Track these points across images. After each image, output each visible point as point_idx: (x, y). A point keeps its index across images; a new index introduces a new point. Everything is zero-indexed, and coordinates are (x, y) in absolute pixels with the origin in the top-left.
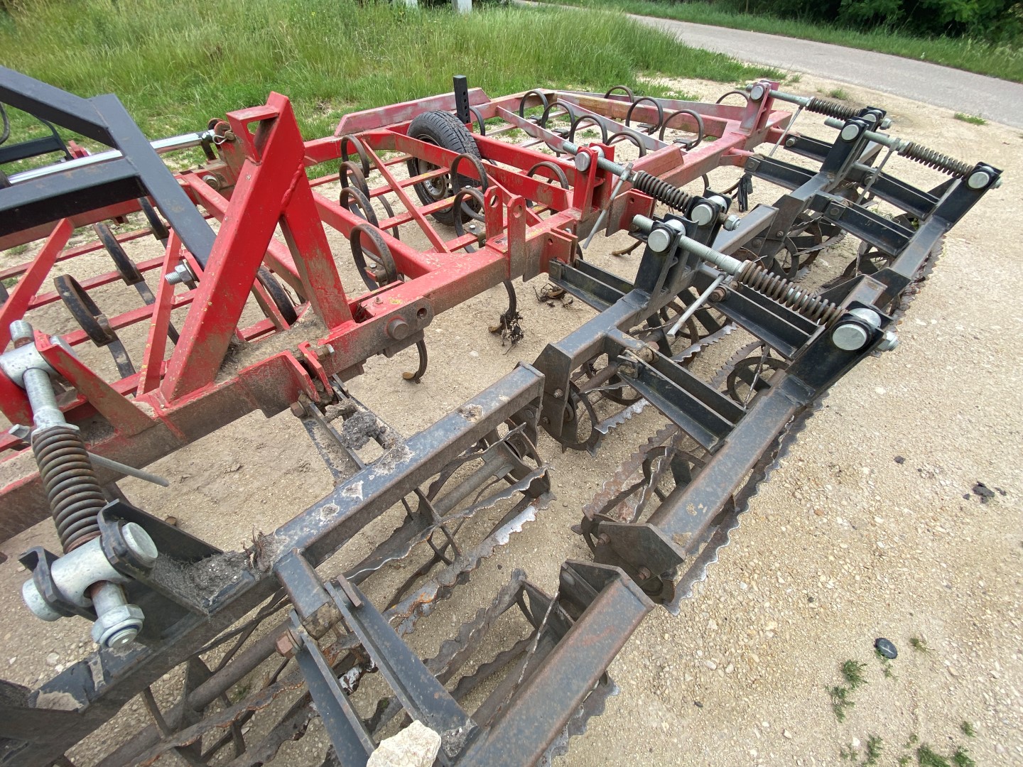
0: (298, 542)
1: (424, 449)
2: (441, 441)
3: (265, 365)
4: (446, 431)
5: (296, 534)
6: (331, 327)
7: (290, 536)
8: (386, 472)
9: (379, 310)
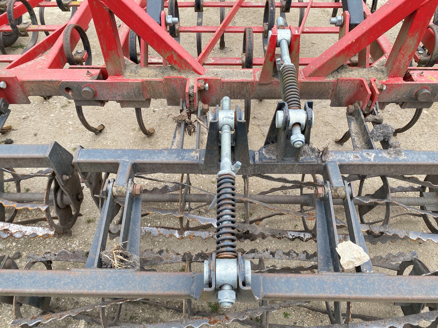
0: (339, 160)
1: (412, 159)
2: (424, 160)
3: (351, 80)
4: (429, 157)
5: (339, 156)
6: (389, 76)
7: (336, 156)
8: (388, 157)
9: (419, 79)
